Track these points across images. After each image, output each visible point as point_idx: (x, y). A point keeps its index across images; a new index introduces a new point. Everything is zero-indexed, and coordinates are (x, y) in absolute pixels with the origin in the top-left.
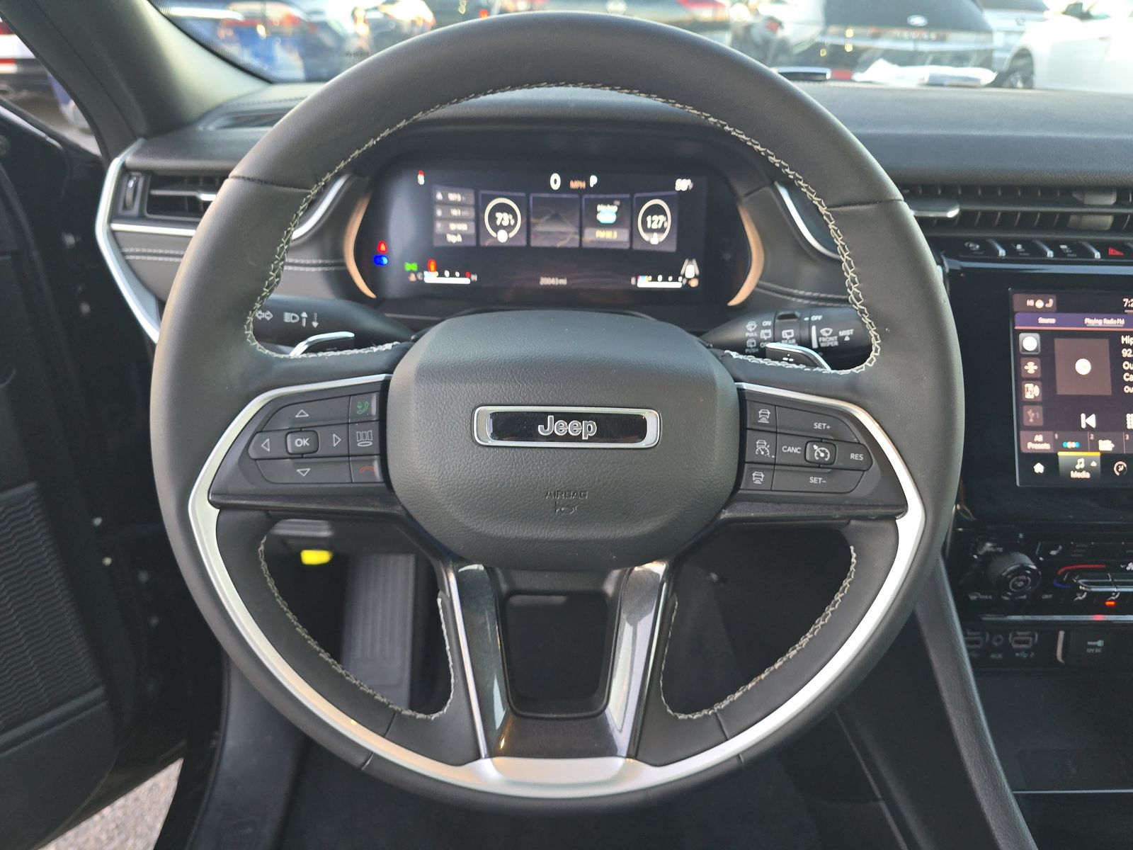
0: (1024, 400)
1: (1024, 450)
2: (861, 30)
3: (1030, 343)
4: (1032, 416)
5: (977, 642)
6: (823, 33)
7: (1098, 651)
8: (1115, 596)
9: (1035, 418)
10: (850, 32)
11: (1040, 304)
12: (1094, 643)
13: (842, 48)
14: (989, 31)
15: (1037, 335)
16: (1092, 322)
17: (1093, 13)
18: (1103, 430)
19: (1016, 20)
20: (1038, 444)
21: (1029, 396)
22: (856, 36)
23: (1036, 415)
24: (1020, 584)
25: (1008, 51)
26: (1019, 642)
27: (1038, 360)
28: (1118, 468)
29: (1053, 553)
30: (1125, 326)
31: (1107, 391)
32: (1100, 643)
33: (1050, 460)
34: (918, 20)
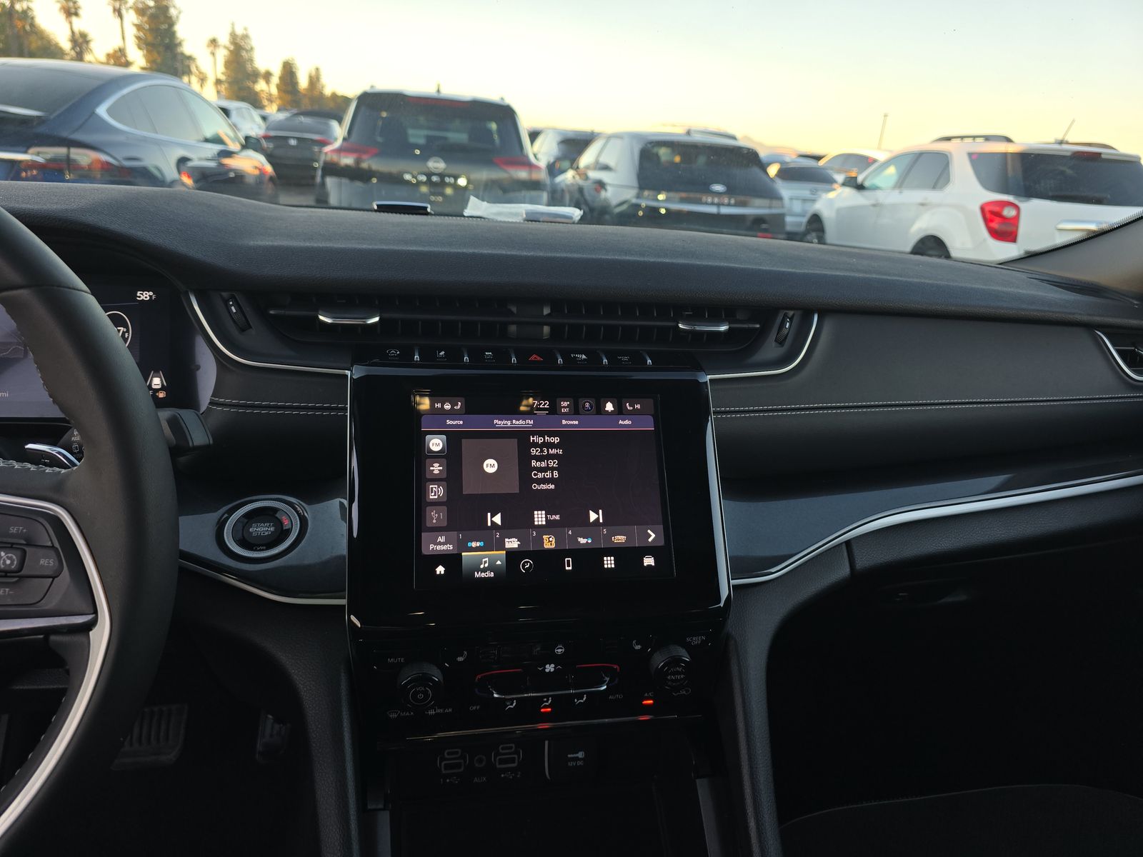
0: (428, 501)
1: (425, 552)
2: (672, 194)
3: (436, 444)
4: (435, 517)
5: (458, 766)
6: (638, 196)
7: (580, 763)
8: (547, 701)
9: (438, 519)
10: (661, 197)
11: (447, 407)
12: (575, 755)
13: (656, 210)
14: (780, 198)
15: (444, 437)
16: (501, 423)
17: (867, 184)
18: (508, 528)
19: (811, 190)
20: (441, 545)
21: (432, 496)
22: (667, 200)
23: (439, 515)
24: (421, 696)
25: (804, 216)
26: (501, 762)
27: (444, 461)
28: (524, 566)
29: (460, 659)
30: (534, 426)
31: (514, 489)
32: (581, 755)
33: (452, 561)
34: (718, 188)
